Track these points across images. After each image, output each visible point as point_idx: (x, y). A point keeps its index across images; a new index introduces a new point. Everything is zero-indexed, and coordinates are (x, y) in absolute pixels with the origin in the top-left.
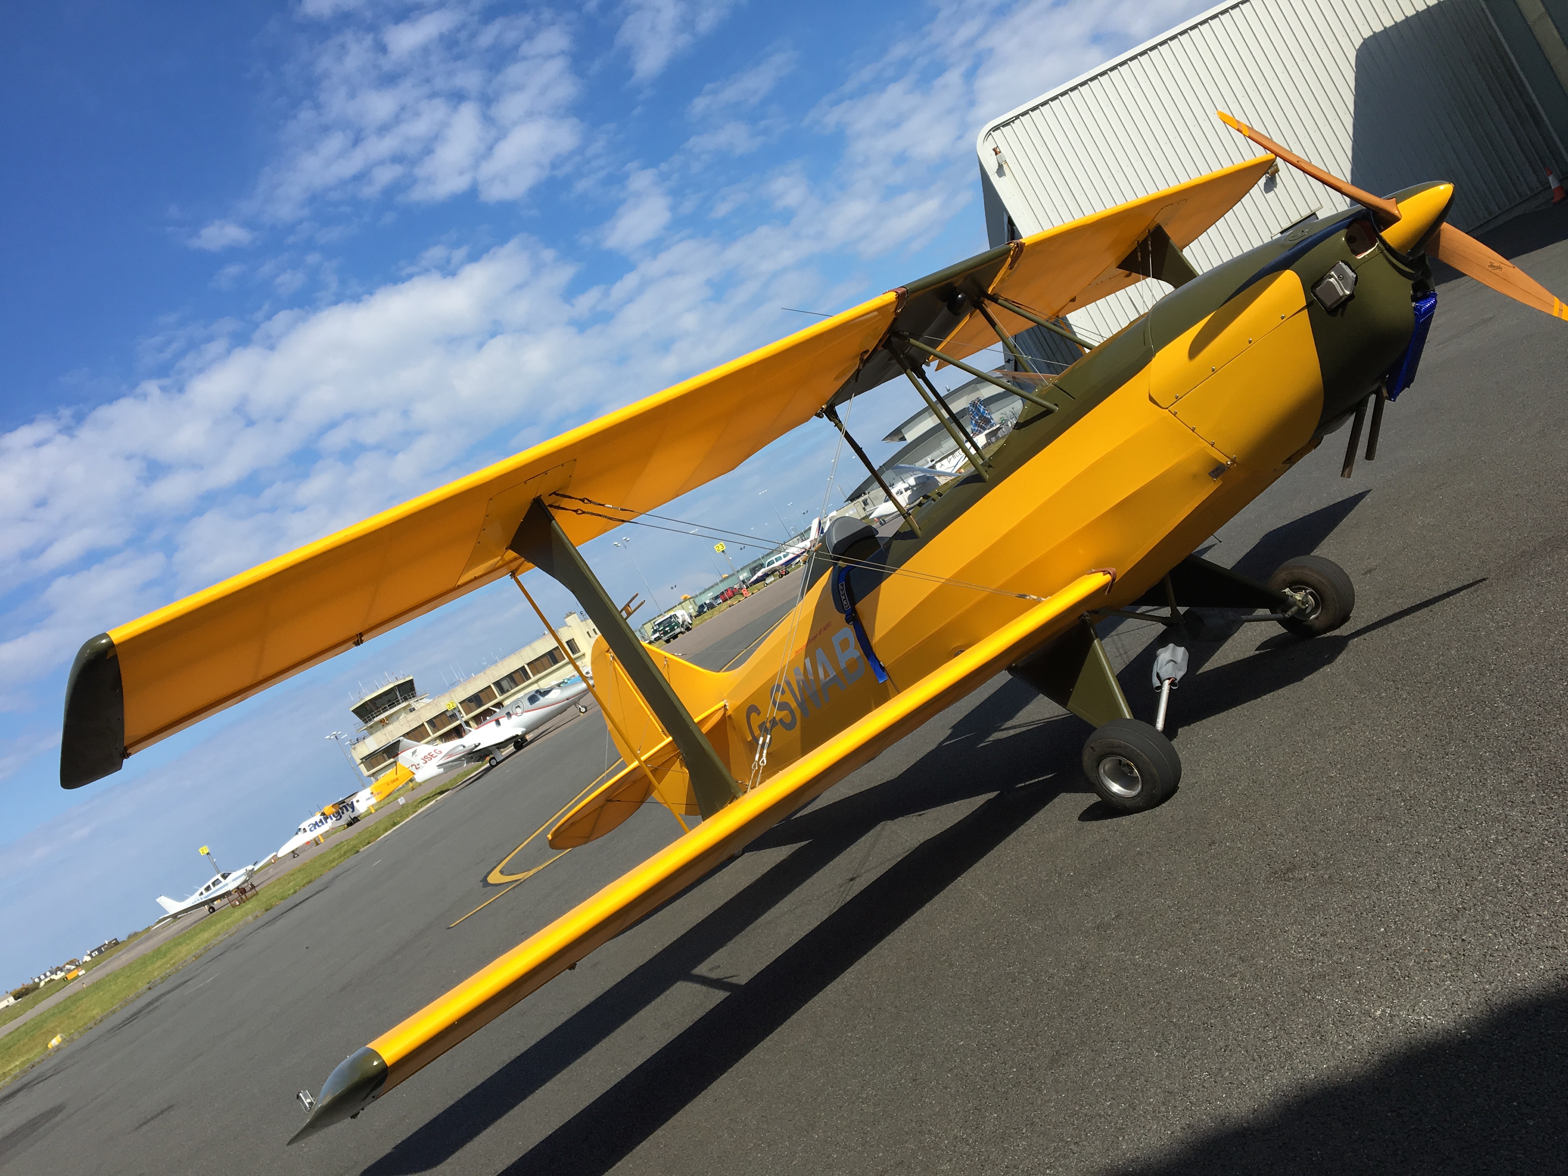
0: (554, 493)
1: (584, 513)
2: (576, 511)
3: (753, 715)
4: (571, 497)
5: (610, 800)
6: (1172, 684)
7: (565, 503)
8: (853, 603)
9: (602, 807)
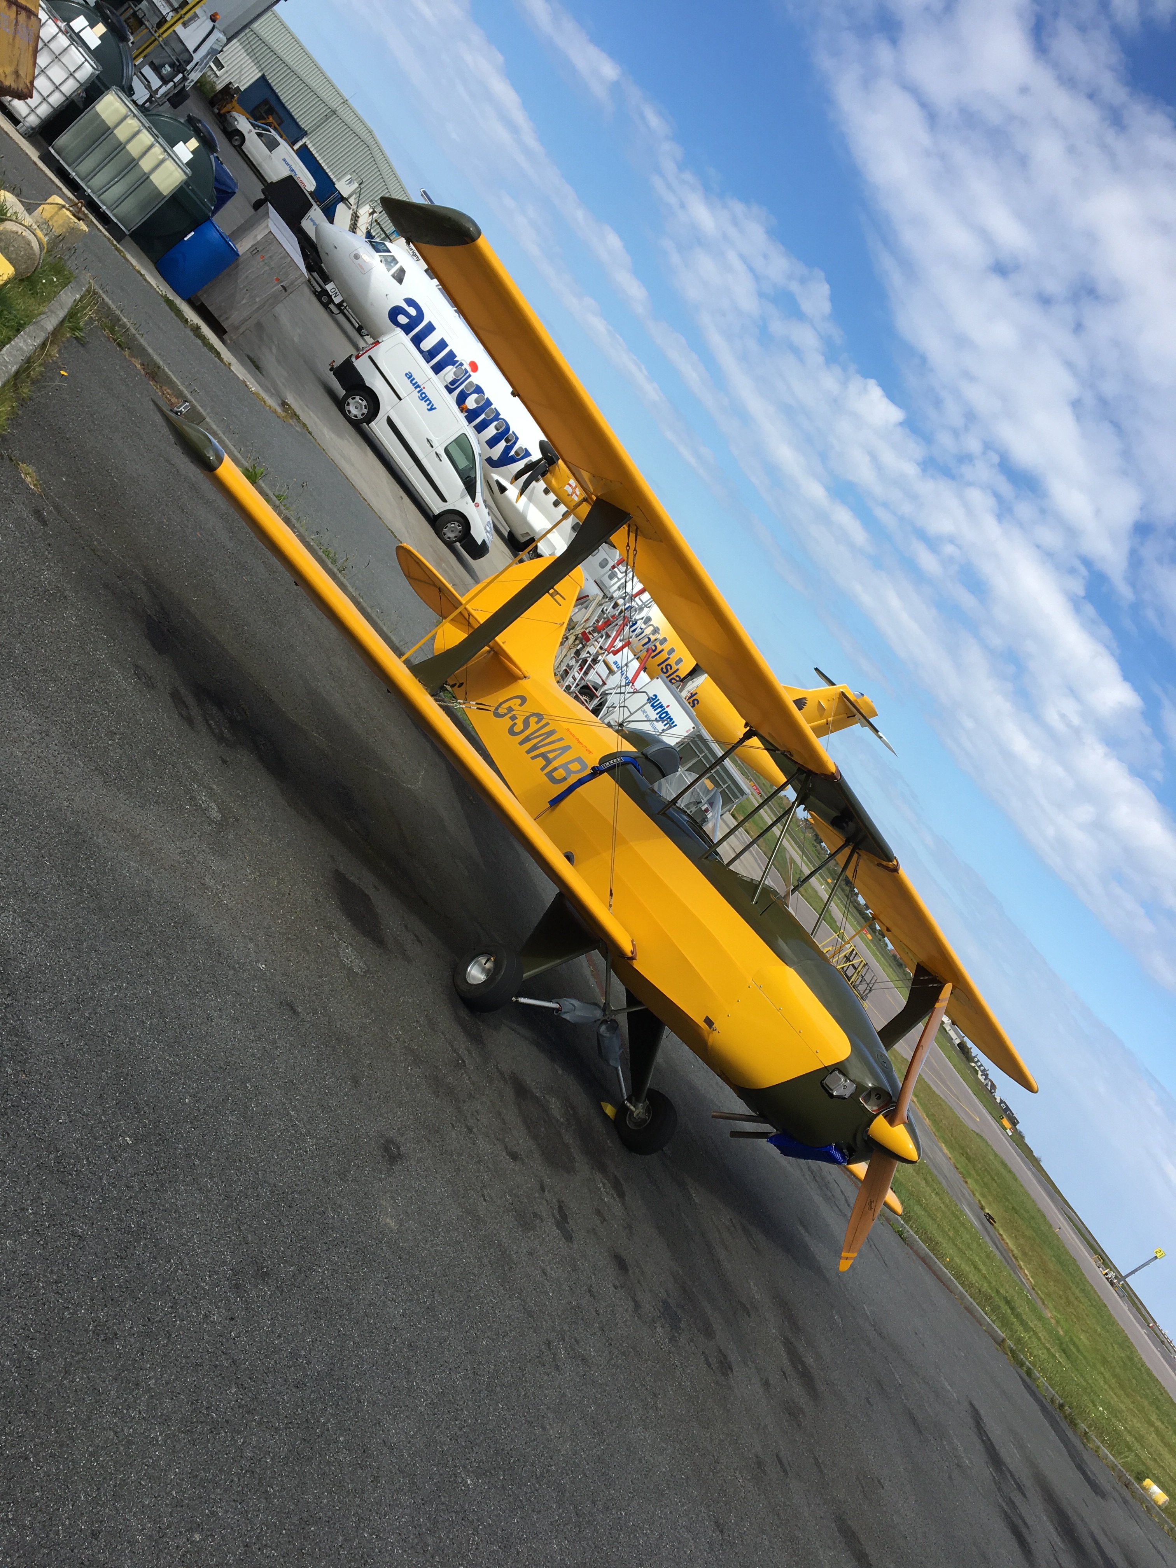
0: (637, 528)
1: (628, 551)
2: (628, 545)
3: (519, 701)
4: (636, 540)
5: (440, 591)
6: (558, 1010)
7: (632, 535)
8: (608, 770)
9: (435, 586)
